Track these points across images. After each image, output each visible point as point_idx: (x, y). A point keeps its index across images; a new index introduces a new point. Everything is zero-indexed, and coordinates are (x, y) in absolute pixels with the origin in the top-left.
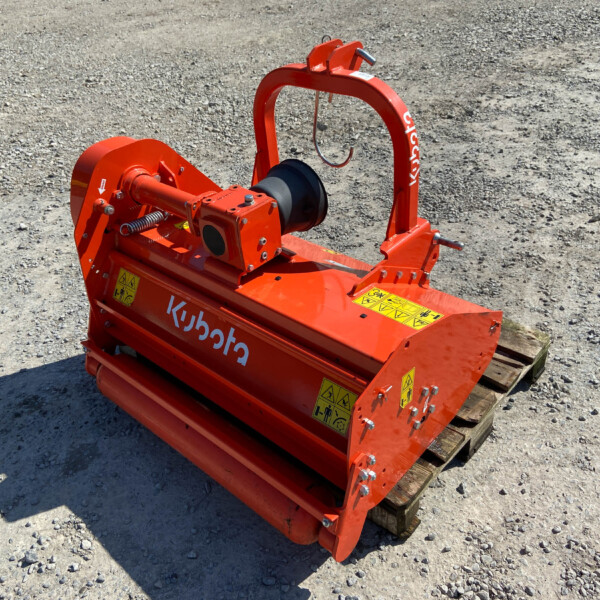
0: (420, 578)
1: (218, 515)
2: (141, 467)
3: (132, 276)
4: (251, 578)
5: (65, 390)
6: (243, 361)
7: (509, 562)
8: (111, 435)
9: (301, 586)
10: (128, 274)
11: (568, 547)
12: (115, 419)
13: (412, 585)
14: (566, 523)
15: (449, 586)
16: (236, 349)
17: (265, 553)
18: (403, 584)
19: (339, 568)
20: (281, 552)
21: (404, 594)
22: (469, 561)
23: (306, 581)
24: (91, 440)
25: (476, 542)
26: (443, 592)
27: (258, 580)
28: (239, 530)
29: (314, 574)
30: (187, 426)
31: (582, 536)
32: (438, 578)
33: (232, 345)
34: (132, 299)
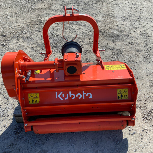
0: (138, 120)
1: (93, 139)
2: (62, 145)
3: (35, 94)
4: (114, 145)
5: (13, 144)
6: (91, 97)
7: (145, 107)
8: (43, 144)
9: (124, 138)
10: (32, 94)
11: (149, 98)
12: (39, 139)
13: (138, 122)
14: (144, 95)
15: (143, 118)
16: (87, 95)
17: (111, 138)
18: (137, 123)
19: (125, 129)
20: (113, 136)
21: (139, 125)
22: (141, 111)
23: (123, 137)
24: (39, 150)
25: (138, 107)
26: (143, 119)
27: (116, 144)
28: (100, 138)
29: (123, 134)
30: (80, 123)
31: (148, 95)
32: (140, 118)
33: (85, 95)
34: (39, 101)
